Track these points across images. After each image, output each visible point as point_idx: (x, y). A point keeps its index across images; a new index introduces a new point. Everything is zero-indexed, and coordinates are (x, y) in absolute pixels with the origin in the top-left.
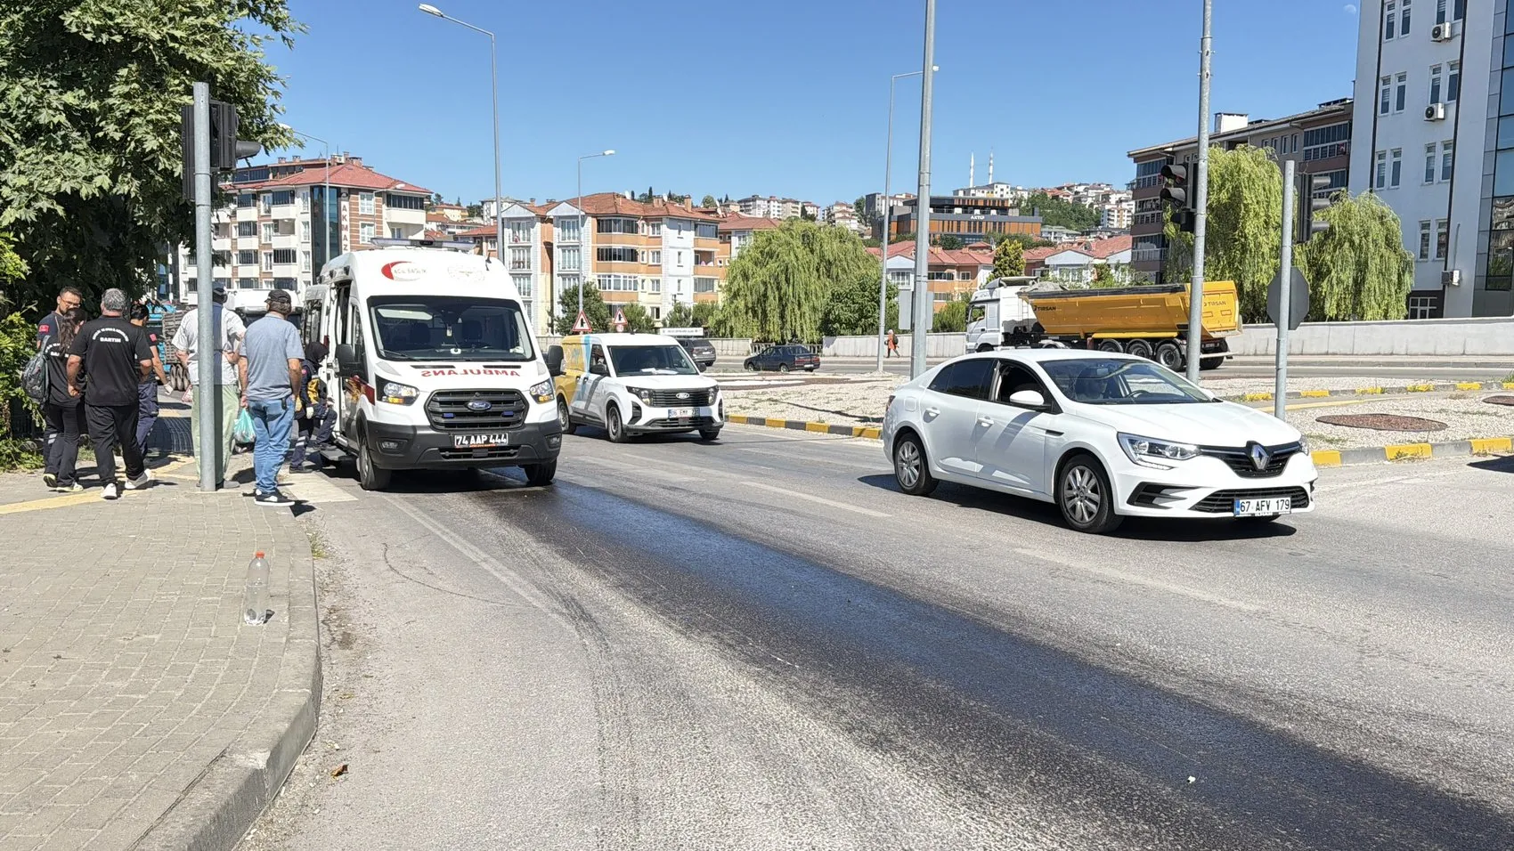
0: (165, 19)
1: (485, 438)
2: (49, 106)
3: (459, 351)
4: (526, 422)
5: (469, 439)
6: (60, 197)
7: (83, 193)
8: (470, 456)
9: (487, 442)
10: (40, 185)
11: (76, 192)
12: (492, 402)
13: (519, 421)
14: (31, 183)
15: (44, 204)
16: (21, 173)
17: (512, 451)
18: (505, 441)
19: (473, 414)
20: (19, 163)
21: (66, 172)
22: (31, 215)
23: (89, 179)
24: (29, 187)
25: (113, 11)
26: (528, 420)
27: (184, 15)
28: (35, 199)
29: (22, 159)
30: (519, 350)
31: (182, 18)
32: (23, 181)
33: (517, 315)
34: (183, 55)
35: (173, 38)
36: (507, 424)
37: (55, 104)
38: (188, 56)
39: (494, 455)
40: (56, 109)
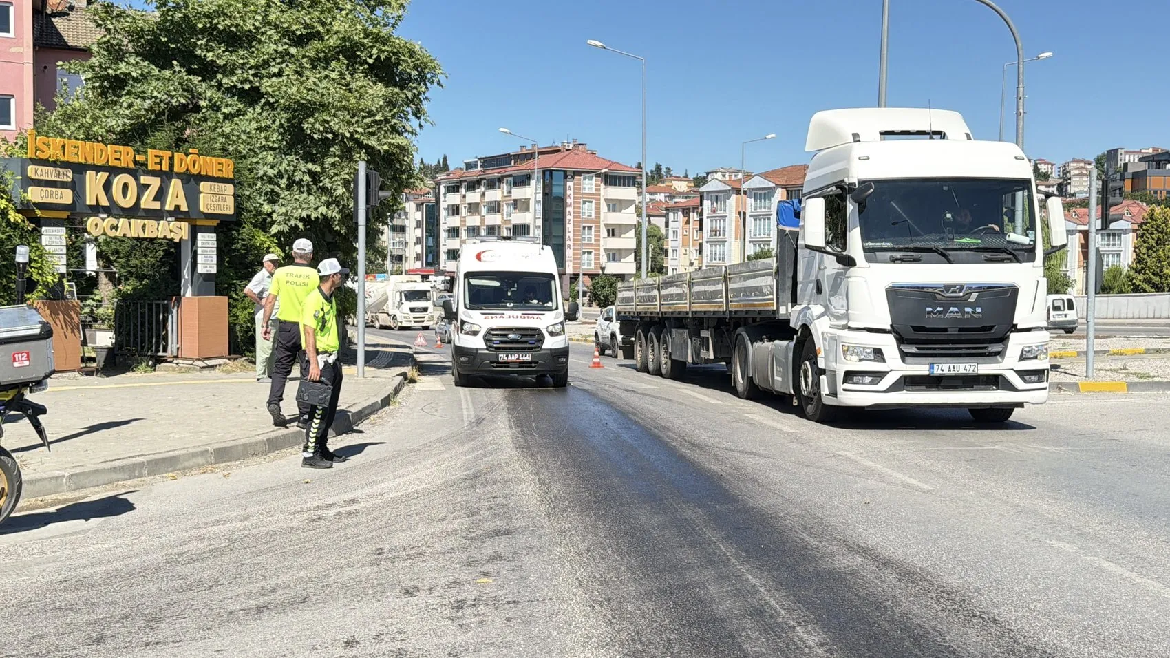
0: (353, 121)
1: (516, 356)
2: (300, 170)
3: (512, 305)
4: (543, 347)
5: (507, 356)
6: (302, 220)
7: (313, 217)
8: (508, 367)
9: (518, 359)
10: (292, 212)
11: (309, 216)
12: (523, 335)
13: (538, 347)
14: (287, 211)
15: (293, 223)
16: (283, 205)
17: (533, 365)
18: (529, 358)
19: (511, 342)
20: (281, 200)
21: (304, 206)
22: (286, 229)
23: (316, 209)
24: (285, 214)
25: (329, 119)
26: (544, 346)
27: (364, 117)
28: (289, 220)
29: (283, 198)
30: (549, 304)
31: (362, 121)
32: (283, 210)
33: (553, 282)
34: (362, 142)
35: (356, 132)
36: (532, 348)
37: (303, 169)
38: (365, 142)
39: (523, 367)
40: (304, 172)
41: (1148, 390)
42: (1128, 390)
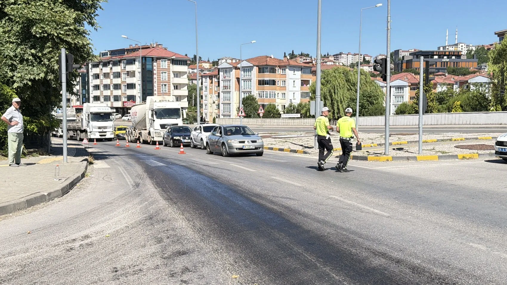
0: (58, 28)
2: (27, 53)
6: (30, 80)
7: (37, 78)
10: (24, 76)
11: (35, 78)
14: (22, 76)
15: (25, 82)
16: (19, 72)
20: (18, 70)
21: (32, 73)
22: (22, 85)
23: (38, 74)
24: (21, 77)
25: (44, 26)
27: (64, 26)
28: (23, 80)
29: (19, 69)
31: (63, 28)
32: (19, 75)
34: (63, 39)
35: (60, 33)
37: (29, 53)
38: (65, 39)
40: (29, 55)
41: (448, 159)
42: (439, 159)
